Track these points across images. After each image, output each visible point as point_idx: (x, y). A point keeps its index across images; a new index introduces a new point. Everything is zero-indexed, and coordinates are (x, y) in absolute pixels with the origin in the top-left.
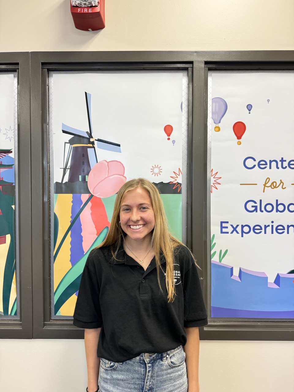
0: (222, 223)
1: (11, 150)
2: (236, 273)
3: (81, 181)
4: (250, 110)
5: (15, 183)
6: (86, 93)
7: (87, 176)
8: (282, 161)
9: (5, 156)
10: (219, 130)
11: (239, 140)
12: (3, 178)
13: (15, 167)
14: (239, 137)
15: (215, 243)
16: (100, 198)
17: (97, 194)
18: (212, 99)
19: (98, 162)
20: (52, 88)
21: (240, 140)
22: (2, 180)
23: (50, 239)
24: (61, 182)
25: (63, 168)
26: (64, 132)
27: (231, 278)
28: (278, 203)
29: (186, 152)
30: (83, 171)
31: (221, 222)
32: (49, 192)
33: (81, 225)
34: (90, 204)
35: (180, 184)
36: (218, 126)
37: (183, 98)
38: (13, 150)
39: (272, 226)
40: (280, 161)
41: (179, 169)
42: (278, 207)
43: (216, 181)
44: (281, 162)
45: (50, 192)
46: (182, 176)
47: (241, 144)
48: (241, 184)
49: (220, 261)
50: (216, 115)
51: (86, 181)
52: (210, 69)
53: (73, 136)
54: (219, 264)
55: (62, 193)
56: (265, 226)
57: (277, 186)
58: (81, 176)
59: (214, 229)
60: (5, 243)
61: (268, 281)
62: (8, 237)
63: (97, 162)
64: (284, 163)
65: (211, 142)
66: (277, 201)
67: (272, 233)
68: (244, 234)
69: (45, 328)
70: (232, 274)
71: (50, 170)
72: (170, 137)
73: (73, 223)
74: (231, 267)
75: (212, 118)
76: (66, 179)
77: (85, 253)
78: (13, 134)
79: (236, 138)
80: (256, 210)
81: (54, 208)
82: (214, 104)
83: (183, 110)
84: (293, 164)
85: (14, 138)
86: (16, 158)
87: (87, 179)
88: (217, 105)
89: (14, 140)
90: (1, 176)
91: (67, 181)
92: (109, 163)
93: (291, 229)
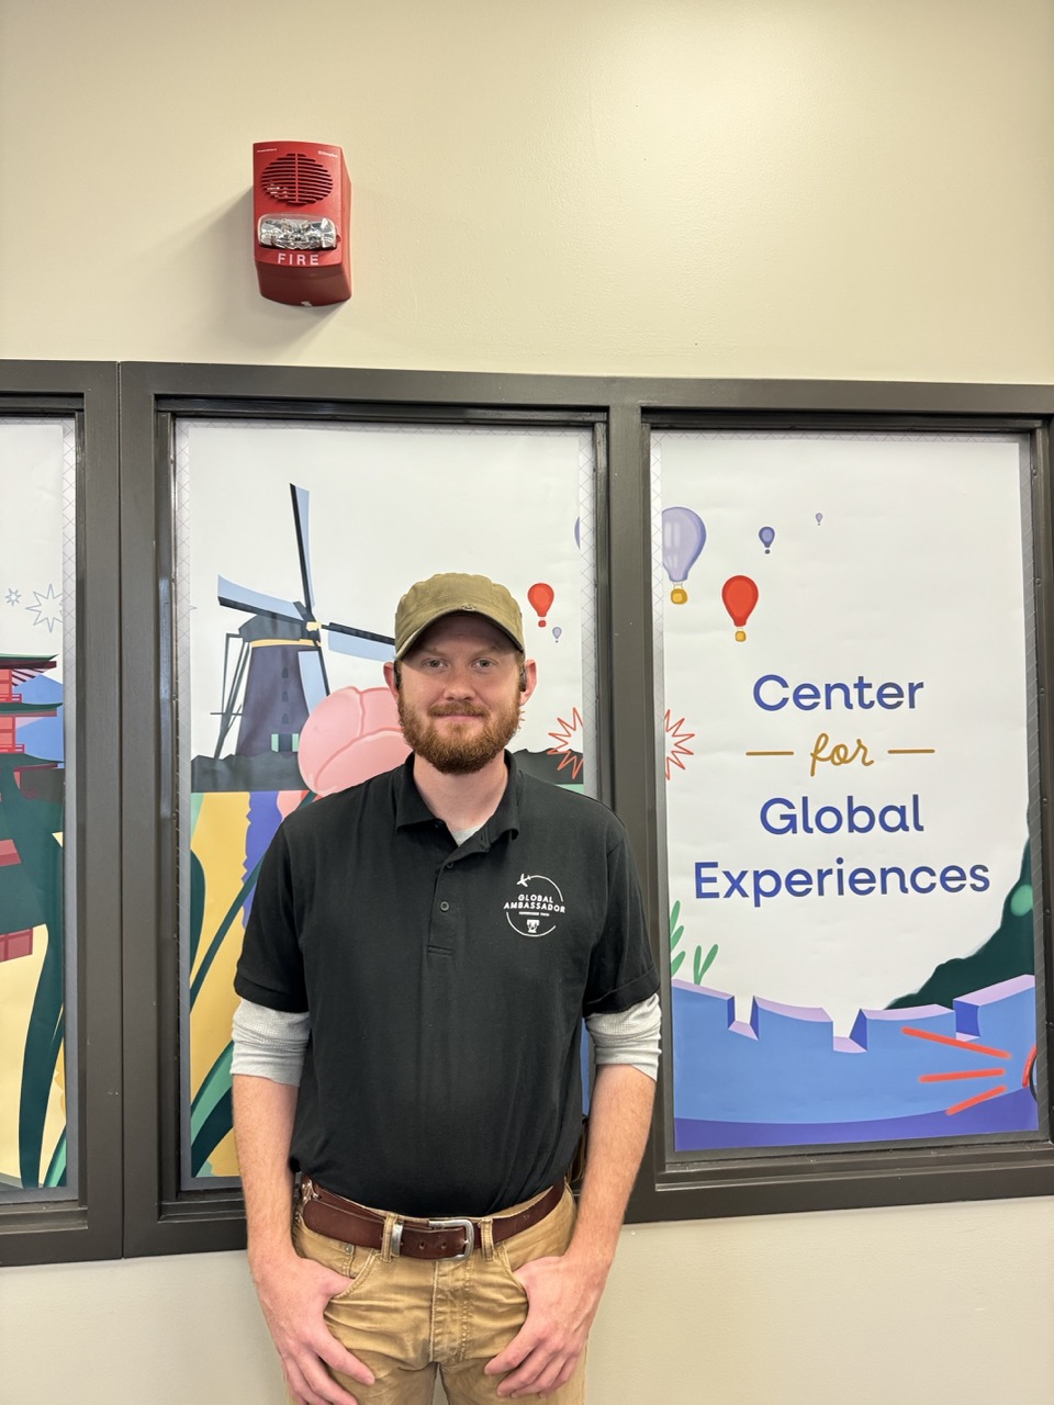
0: (699, 866)
1: (53, 660)
2: (743, 1014)
3: (277, 750)
4: (767, 544)
5: (65, 762)
6: (293, 488)
7: (295, 736)
8: (861, 685)
9: (32, 677)
10: (684, 599)
11: (740, 629)
12: (23, 748)
13: (65, 710)
14: (740, 620)
15: (682, 928)
18: (663, 512)
19: (331, 691)
21: (744, 628)
22: (23, 755)
23: (178, 936)
24: (212, 756)
25: (222, 714)
26: (224, 602)
27: (731, 1028)
28: (855, 807)
29: (592, 661)
30: (285, 721)
31: (697, 864)
32: (175, 786)
35: (580, 756)
36: (680, 587)
37: (581, 507)
38: (59, 660)
40: (855, 686)
41: (574, 710)
42: (853, 816)
43: (680, 745)
44: (857, 690)
45: (177, 788)
46: (584, 730)
47: (744, 639)
48: (748, 754)
49: (698, 980)
50: (676, 558)
51: (294, 750)
52: (655, 428)
53: (251, 616)
54: (695, 989)
55: (215, 788)
56: (820, 871)
57: (848, 758)
58: (277, 736)
59: (679, 886)
60: (30, 953)
61: (835, 1035)
62: (41, 935)
63: (328, 693)
64: (866, 691)
65: (662, 634)
66: (850, 799)
67: (841, 892)
68: (761, 897)
69: (164, 1220)
70: (731, 1018)
71: (180, 719)
72: (546, 619)
74: (727, 998)
75: (664, 565)
76: (230, 748)
78: (62, 608)
79: (731, 621)
80: (792, 827)
81: (189, 836)
82: (668, 526)
83: (581, 541)
84: (893, 695)
85: (64, 623)
86: (67, 685)
87: (298, 743)
88: (677, 527)
89: (64, 628)
90: (19, 742)
91: (234, 753)
92: (365, 695)
93: (893, 878)
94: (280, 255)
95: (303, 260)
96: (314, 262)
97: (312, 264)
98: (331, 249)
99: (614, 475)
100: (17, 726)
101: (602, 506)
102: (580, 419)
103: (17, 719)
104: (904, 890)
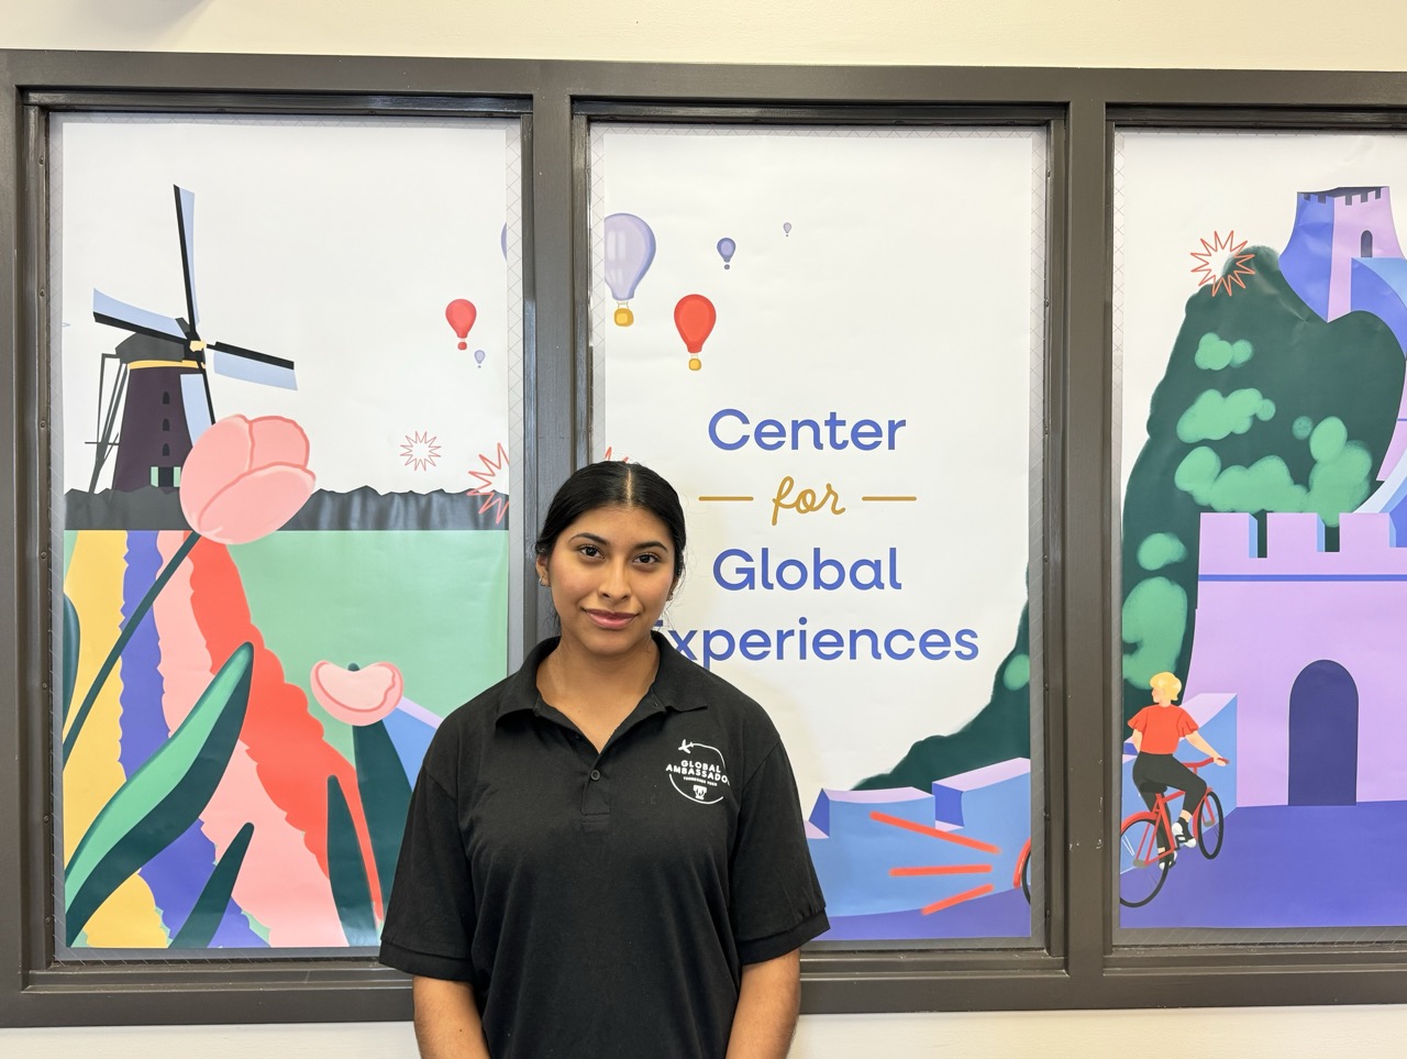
3: (157, 485)
4: (727, 258)
6: (177, 189)
7: (177, 470)
8: (833, 422)
10: (630, 321)
11: (695, 356)
14: (694, 346)
16: (222, 546)
17: (214, 531)
18: (605, 219)
19: (217, 420)
21: (699, 355)
23: (50, 686)
24: (87, 490)
25: (97, 442)
26: (100, 318)
28: (822, 560)
29: (521, 389)
30: (166, 451)
32: (46, 521)
33: (158, 639)
34: (187, 565)
35: (505, 497)
36: (625, 307)
37: (508, 212)
39: (803, 633)
40: (827, 423)
41: (499, 445)
42: (818, 571)
44: (828, 428)
45: (50, 525)
46: (510, 468)
47: (699, 367)
48: (701, 499)
50: (620, 273)
51: (175, 485)
52: (597, 119)
53: (132, 333)
55: (92, 526)
56: (780, 632)
57: (816, 505)
58: (156, 468)
63: (213, 422)
64: (839, 429)
65: (603, 360)
66: (817, 551)
67: (803, 656)
69: (30, 990)
71: (52, 449)
72: (466, 340)
73: (128, 630)
75: (607, 281)
76: (106, 481)
77: (170, 735)
79: (685, 347)
80: (750, 582)
82: (612, 236)
83: (509, 252)
84: (868, 435)
87: (179, 478)
88: (622, 237)
91: (110, 488)
92: (254, 425)
93: (864, 643)
101: (526, 211)
104: (877, 655)
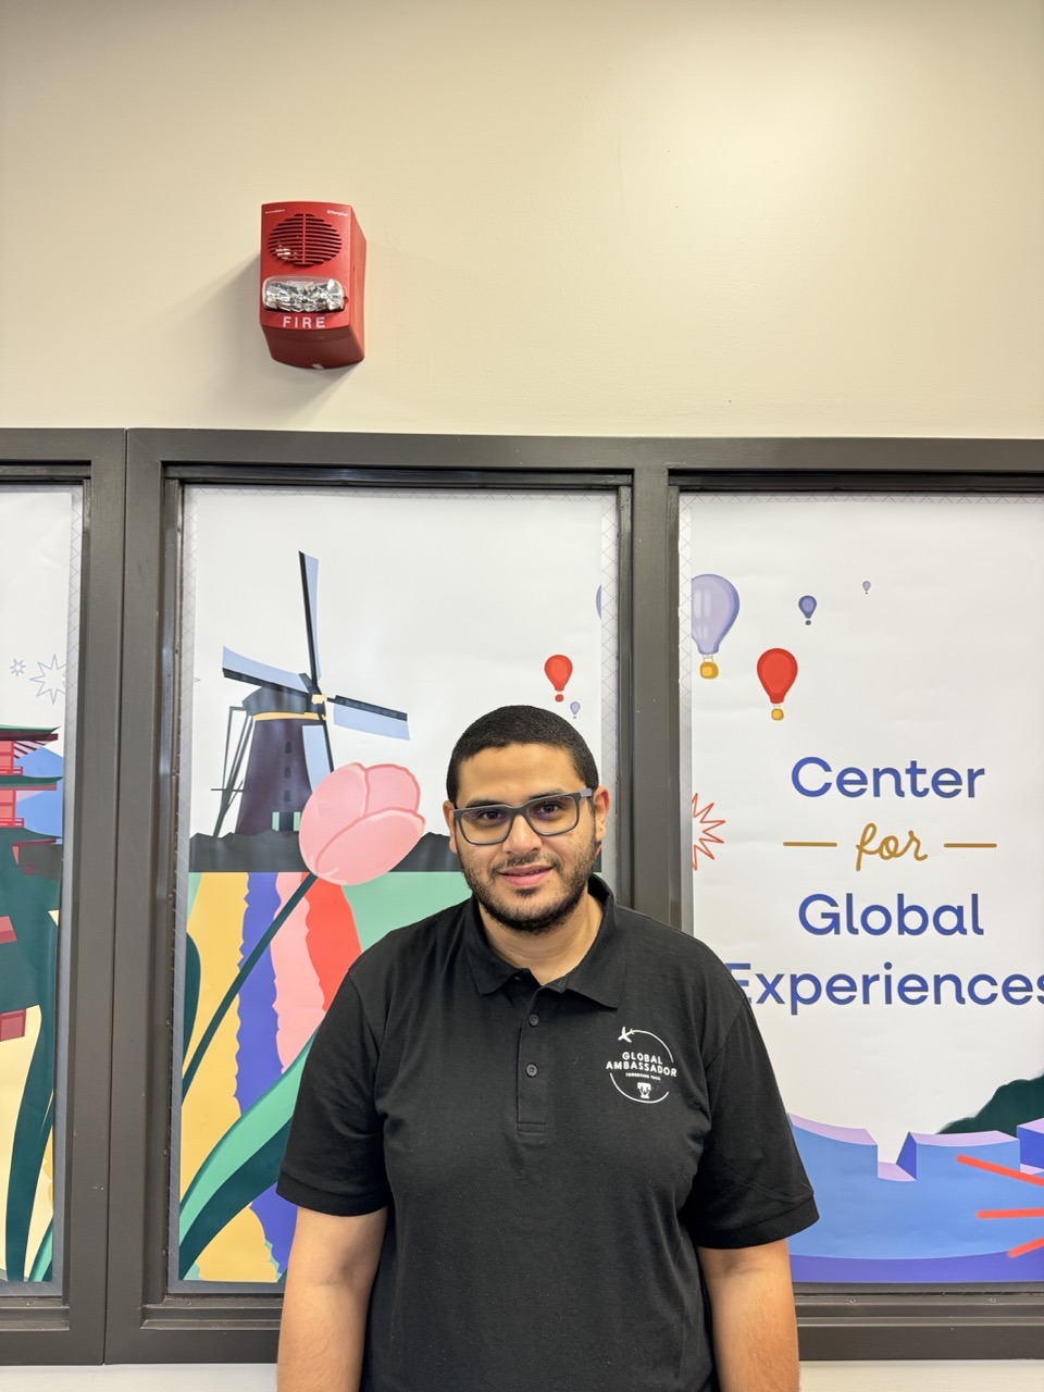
1: (54, 733)
3: (277, 829)
4: (808, 615)
5: (63, 838)
6: (302, 556)
7: (297, 815)
8: (914, 770)
9: (34, 749)
10: (715, 674)
11: (777, 706)
12: (22, 822)
13: (64, 784)
14: (777, 697)
16: (339, 886)
17: (330, 873)
18: (693, 580)
19: (335, 768)
20: (195, 537)
21: (782, 706)
22: (22, 829)
23: (172, 1022)
24: (211, 834)
25: (222, 790)
26: (228, 674)
28: (905, 906)
29: (612, 739)
30: (287, 798)
32: (174, 866)
33: (274, 977)
34: (304, 905)
36: (710, 660)
37: (603, 574)
38: (60, 732)
39: (888, 978)
40: (908, 771)
42: (902, 916)
43: (709, 832)
44: (909, 776)
45: (175, 868)
47: (782, 717)
48: (786, 844)
50: (706, 630)
51: (295, 829)
52: (684, 490)
53: (256, 688)
55: (214, 868)
56: (865, 977)
57: (900, 850)
58: (277, 813)
60: (23, 1035)
61: (879, 1160)
62: (34, 1015)
63: (332, 769)
64: (919, 777)
65: (691, 711)
66: (901, 897)
67: (889, 1000)
68: (799, 1003)
69: (148, 1325)
71: (180, 795)
72: (563, 693)
73: (246, 968)
75: (693, 637)
76: (230, 826)
77: (283, 1071)
78: (64, 679)
79: (768, 697)
80: (835, 926)
81: (186, 918)
82: (698, 595)
83: (603, 611)
84: (948, 783)
85: (67, 694)
86: (68, 758)
87: (299, 822)
88: (708, 596)
89: (67, 699)
90: (18, 815)
91: (233, 832)
92: (370, 772)
93: (948, 988)
94: (285, 318)
95: (309, 323)
96: (320, 324)
97: (318, 326)
98: (338, 310)
99: (638, 540)
100: (18, 800)
101: (625, 574)
102: (602, 482)
103: (18, 792)
104: (961, 1000)
